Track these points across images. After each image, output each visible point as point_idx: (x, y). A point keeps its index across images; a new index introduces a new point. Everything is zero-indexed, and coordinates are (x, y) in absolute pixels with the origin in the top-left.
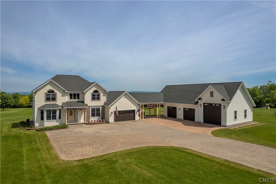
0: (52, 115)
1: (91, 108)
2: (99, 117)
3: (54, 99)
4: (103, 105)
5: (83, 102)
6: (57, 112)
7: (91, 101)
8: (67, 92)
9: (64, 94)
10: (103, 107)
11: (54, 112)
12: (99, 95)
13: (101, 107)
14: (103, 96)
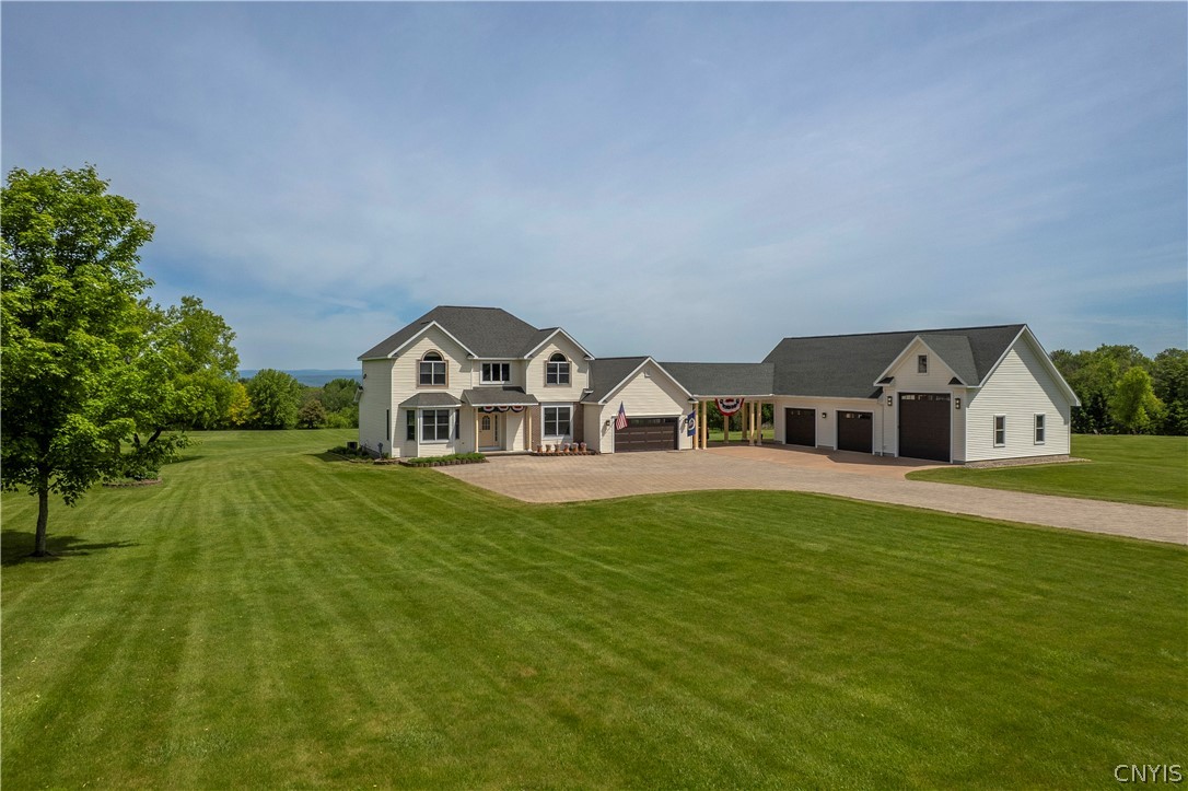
0: (437, 424)
1: (543, 408)
2: (567, 437)
3: (441, 379)
4: (578, 399)
5: (521, 390)
6: (451, 418)
7: (545, 386)
8: (476, 357)
9: (467, 363)
10: (580, 406)
11: (444, 416)
12: (566, 369)
13: (572, 407)
14: (579, 371)
